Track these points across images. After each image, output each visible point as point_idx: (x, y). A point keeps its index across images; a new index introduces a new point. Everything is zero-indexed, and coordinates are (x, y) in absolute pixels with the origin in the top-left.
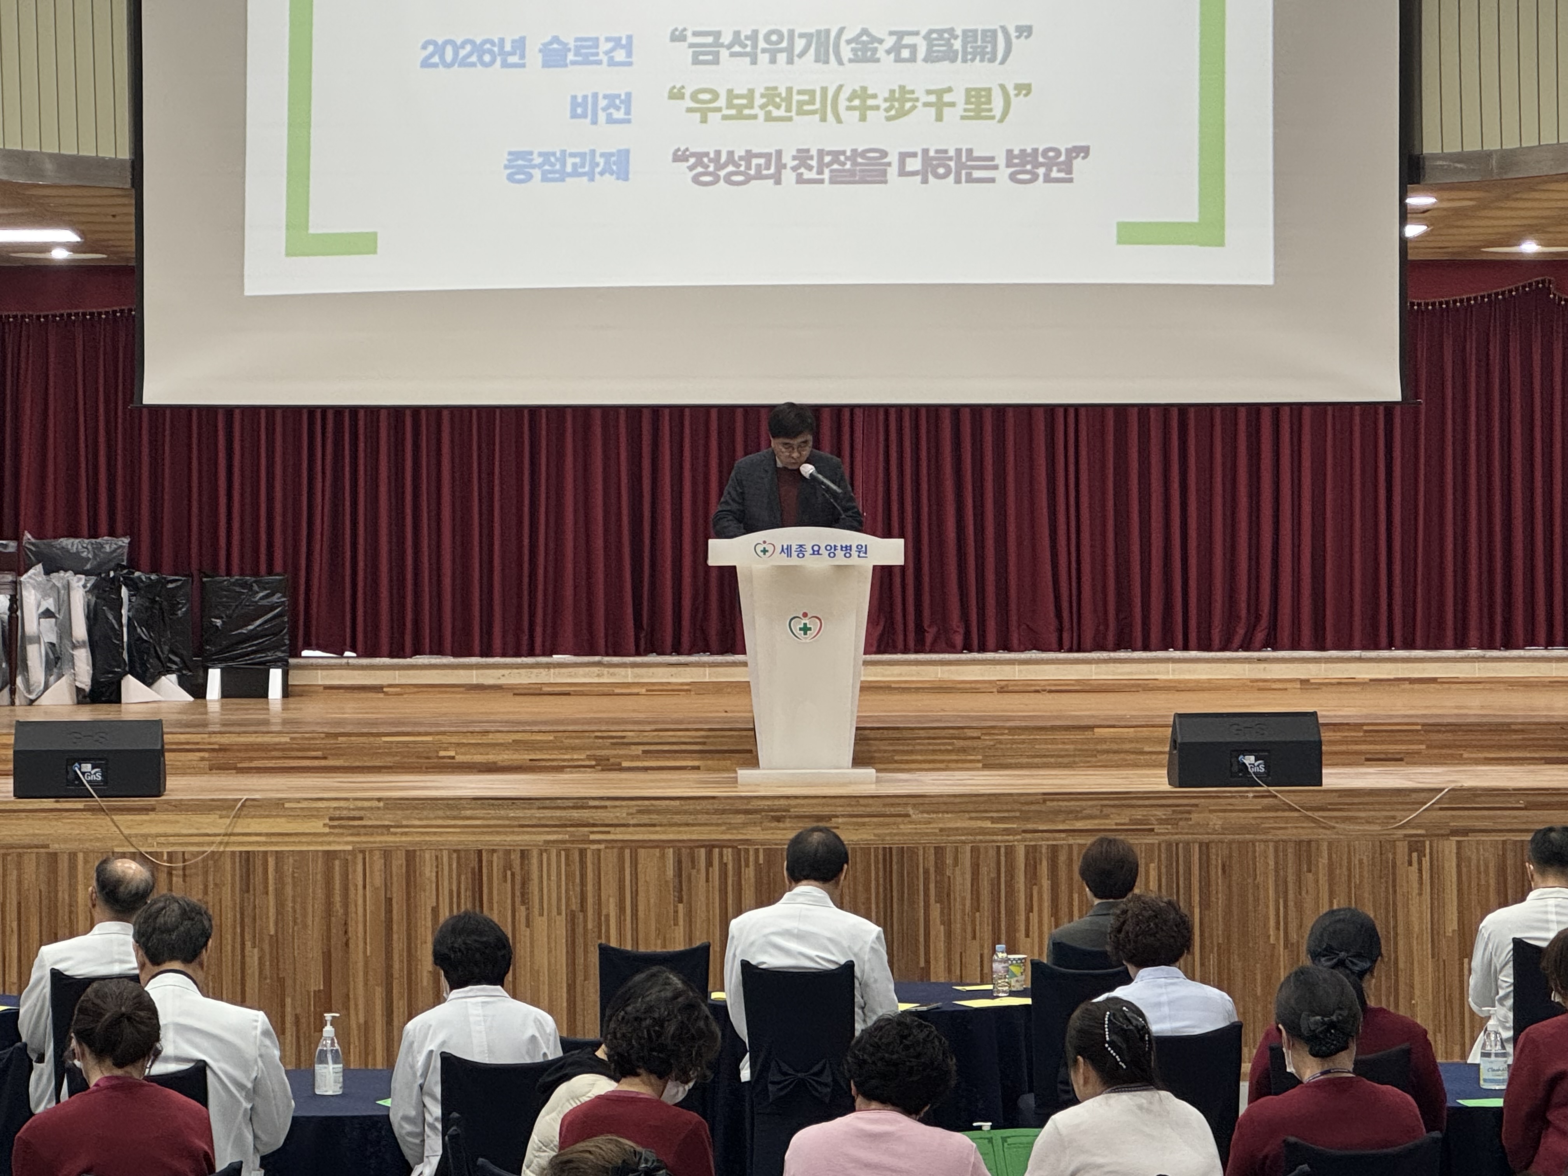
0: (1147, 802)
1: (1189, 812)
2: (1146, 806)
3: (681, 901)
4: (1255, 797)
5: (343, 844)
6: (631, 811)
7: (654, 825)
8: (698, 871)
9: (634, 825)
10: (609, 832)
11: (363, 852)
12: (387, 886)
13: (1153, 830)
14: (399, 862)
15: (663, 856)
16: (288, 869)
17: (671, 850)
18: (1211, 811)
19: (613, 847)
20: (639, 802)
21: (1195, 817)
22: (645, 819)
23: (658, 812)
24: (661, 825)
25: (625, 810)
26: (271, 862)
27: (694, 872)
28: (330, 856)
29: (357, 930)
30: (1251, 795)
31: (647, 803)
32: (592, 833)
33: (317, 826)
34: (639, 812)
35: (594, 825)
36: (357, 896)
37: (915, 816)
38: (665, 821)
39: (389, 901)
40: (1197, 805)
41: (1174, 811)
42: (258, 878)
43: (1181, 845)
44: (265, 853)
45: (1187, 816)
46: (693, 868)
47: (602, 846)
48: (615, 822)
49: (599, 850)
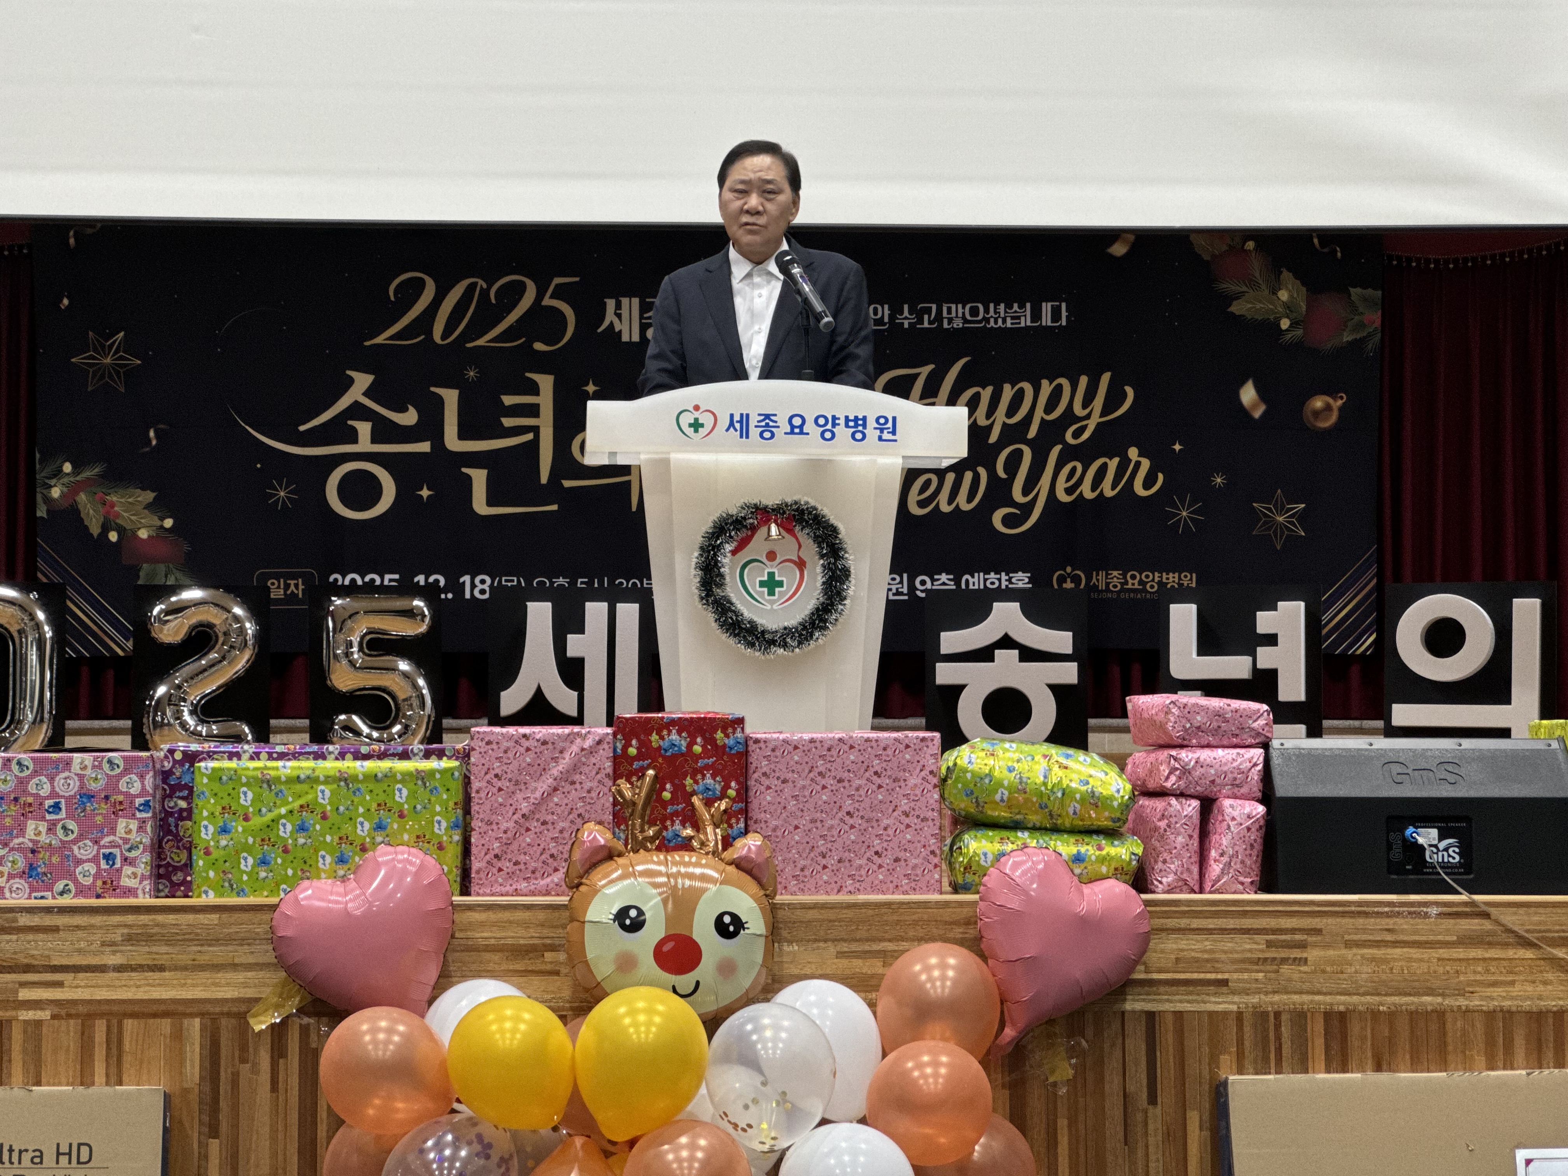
0: (1211, 923)
1: (1303, 946)
2: (1210, 931)
3: (214, 1132)
4: (1440, 915)
6: (109, 937)
7: (161, 969)
8: (255, 1070)
9: (120, 969)
10: (60, 984)
13: (1224, 983)
15: (178, 1036)
17: (197, 1021)
18: (1349, 944)
19: (69, 1016)
20: (130, 919)
21: (1312, 954)
22: (139, 954)
23: (169, 941)
24: (175, 968)
25: (98, 937)
27: (245, 1069)
30: (1434, 911)
31: (144, 919)
32: (23, 984)
34: (129, 939)
35: (28, 968)
38: (185, 959)
40: (1318, 931)
41: (1270, 944)
43: (1284, 1017)
45: (1296, 953)
46: (244, 1060)
47: (44, 1015)
48: (77, 960)
49: (39, 1023)
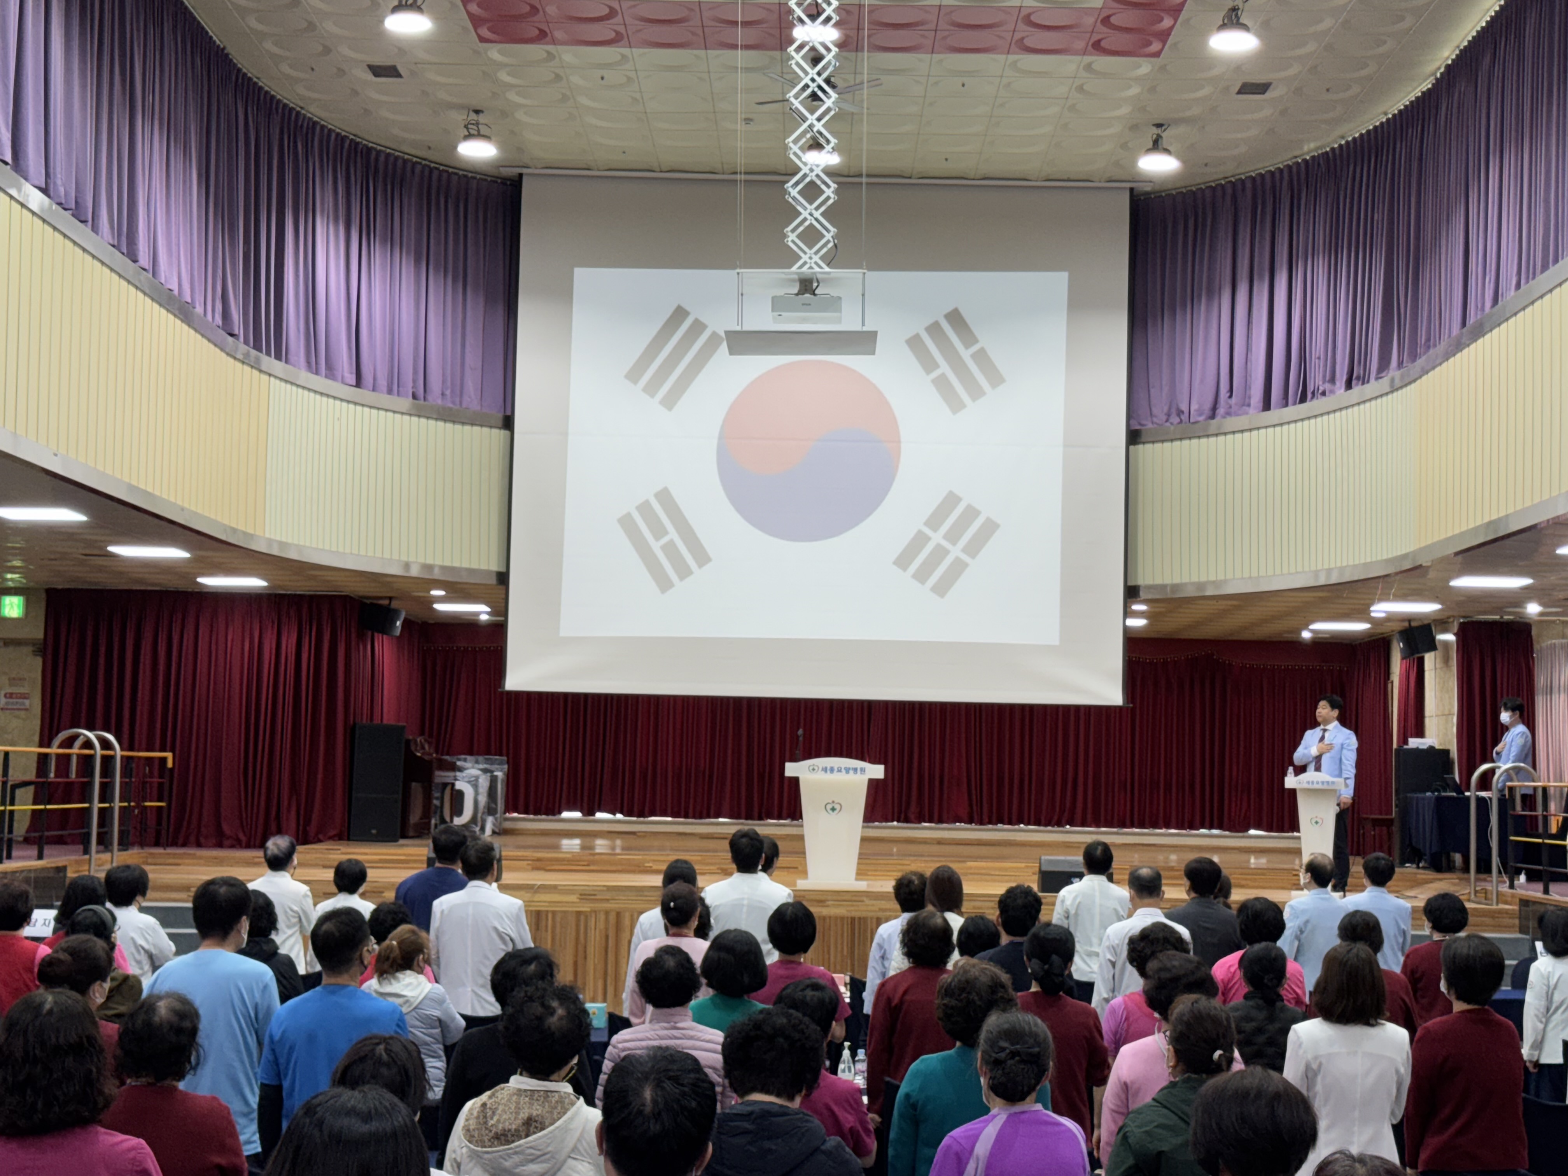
5: (585, 908)
11: (595, 912)
12: (607, 929)
14: (612, 918)
16: (558, 919)
26: (550, 916)
28: (579, 913)
29: (591, 950)
33: (573, 898)
36: (592, 934)
37: (867, 902)
39: (607, 937)
42: (543, 923)
44: (547, 912)
